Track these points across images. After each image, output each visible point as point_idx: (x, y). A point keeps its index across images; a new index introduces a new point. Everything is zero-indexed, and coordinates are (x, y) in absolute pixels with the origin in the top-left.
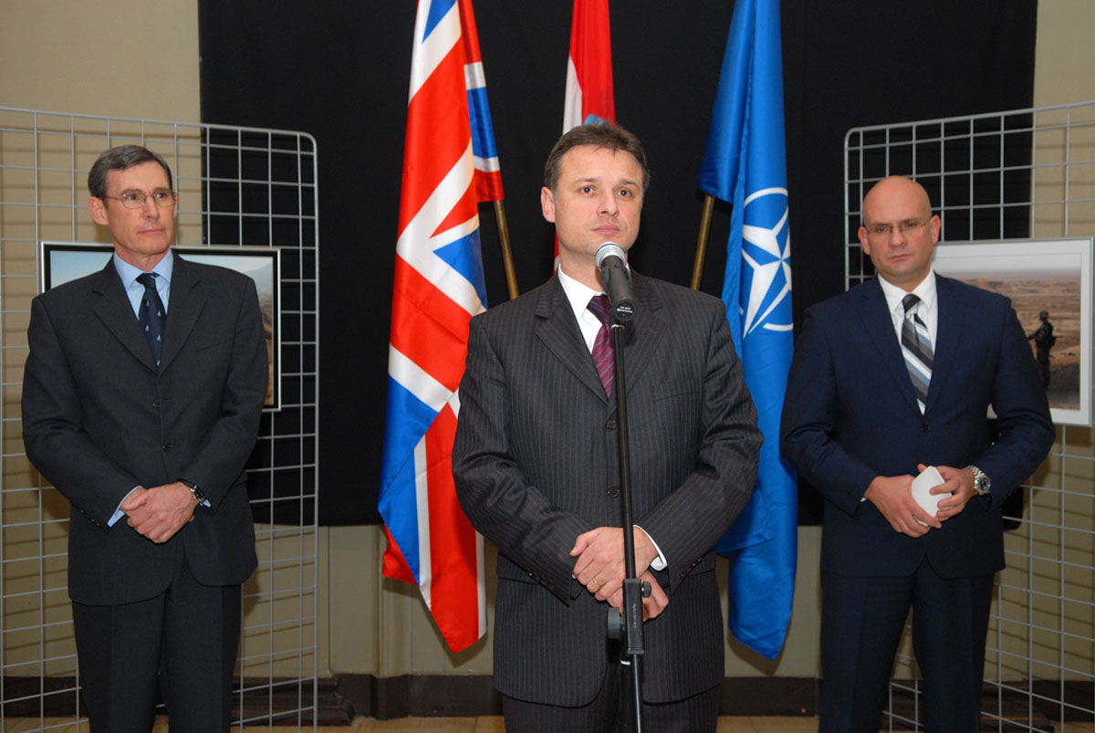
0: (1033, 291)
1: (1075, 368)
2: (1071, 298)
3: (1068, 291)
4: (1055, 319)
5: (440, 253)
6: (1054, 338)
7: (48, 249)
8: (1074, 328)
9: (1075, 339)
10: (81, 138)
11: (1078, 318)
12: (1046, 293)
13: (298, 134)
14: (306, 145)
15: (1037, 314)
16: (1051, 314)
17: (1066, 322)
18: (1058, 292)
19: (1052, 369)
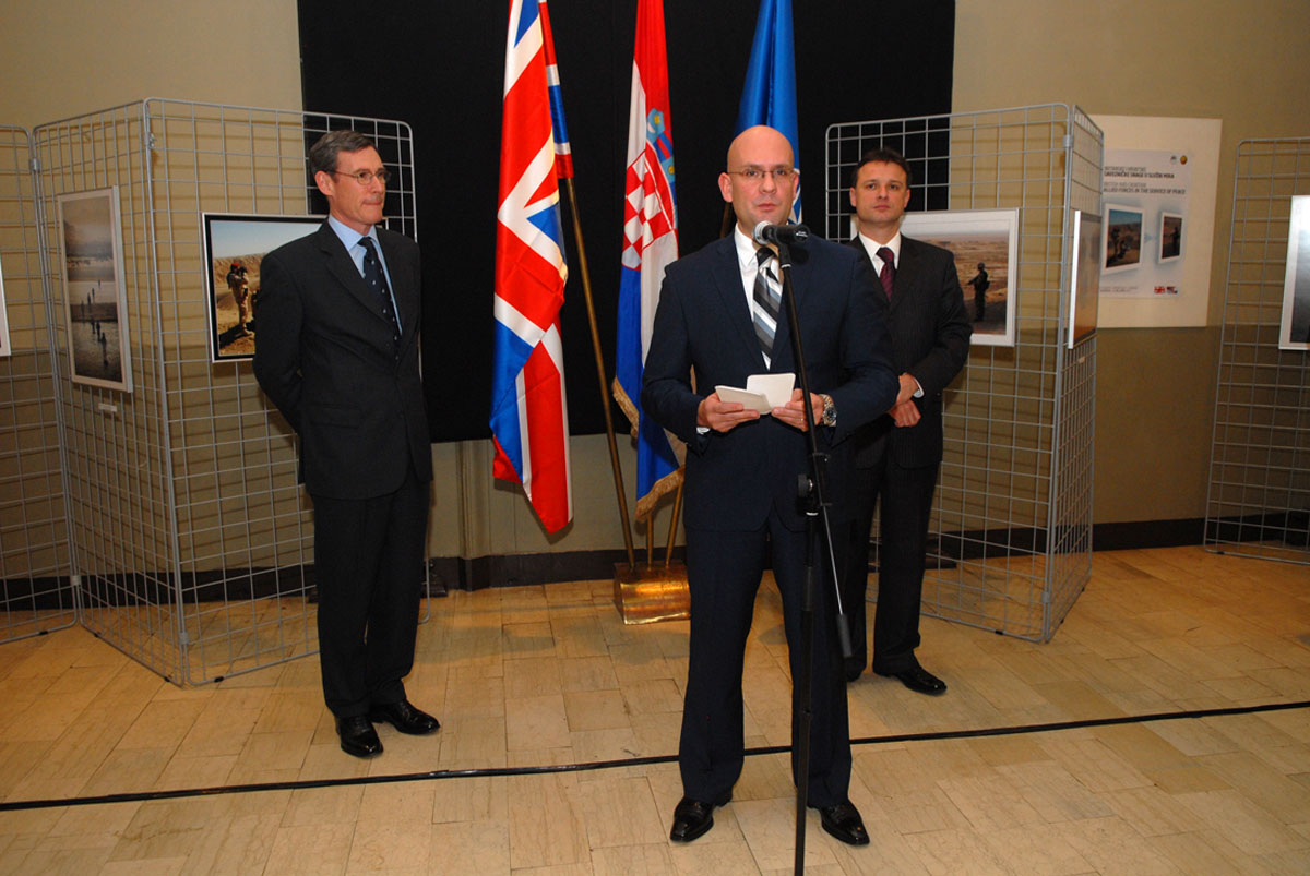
0: (974, 249)
1: (1004, 304)
2: (1002, 253)
3: (1000, 248)
4: (989, 268)
5: (532, 219)
6: (989, 283)
7: (209, 218)
8: (1002, 275)
9: (1004, 283)
10: (228, 125)
11: (1006, 268)
12: (982, 249)
13: (398, 123)
14: (404, 132)
15: (976, 265)
16: (986, 266)
17: (997, 271)
18: (991, 249)
19: (986, 305)
